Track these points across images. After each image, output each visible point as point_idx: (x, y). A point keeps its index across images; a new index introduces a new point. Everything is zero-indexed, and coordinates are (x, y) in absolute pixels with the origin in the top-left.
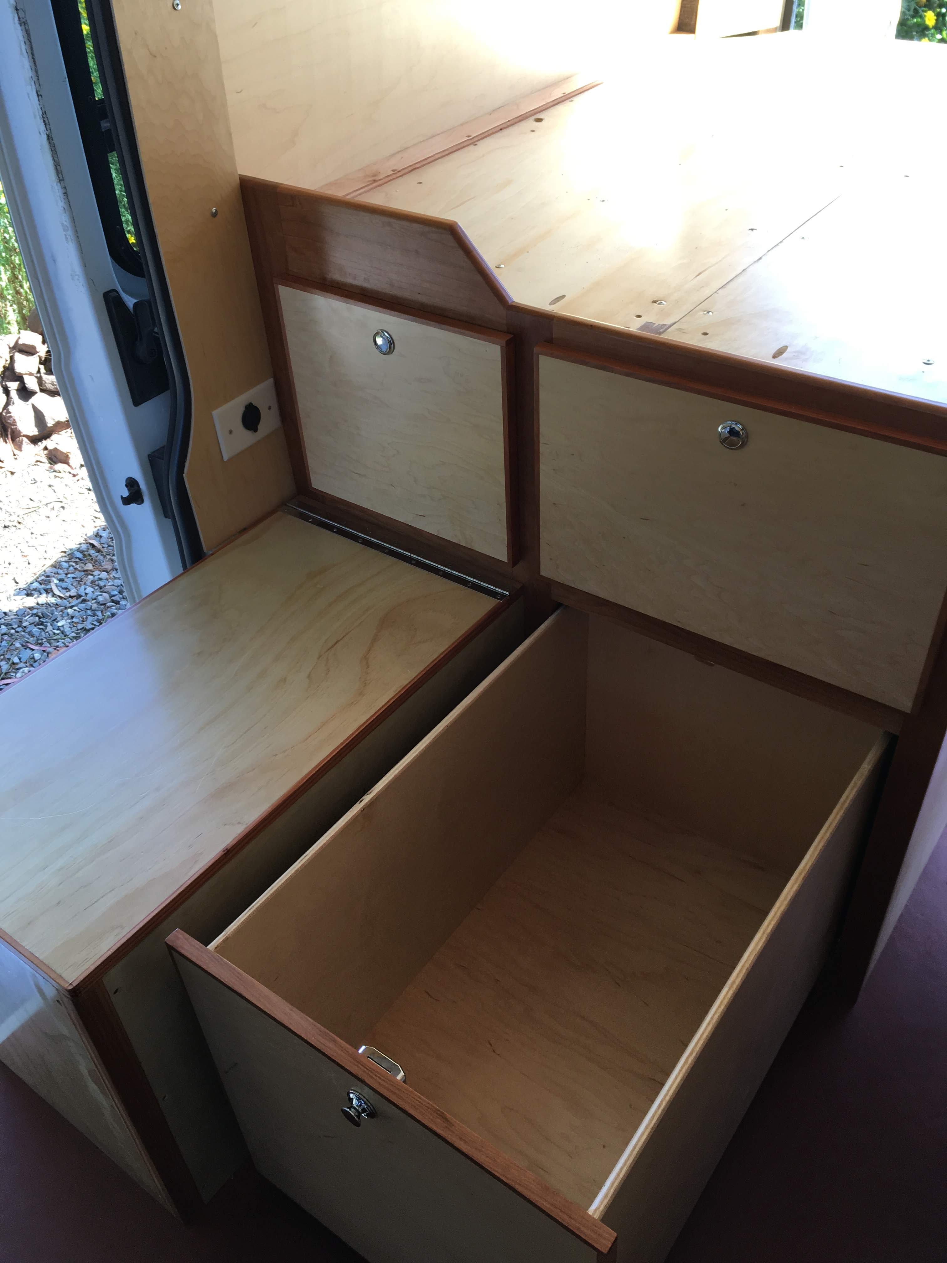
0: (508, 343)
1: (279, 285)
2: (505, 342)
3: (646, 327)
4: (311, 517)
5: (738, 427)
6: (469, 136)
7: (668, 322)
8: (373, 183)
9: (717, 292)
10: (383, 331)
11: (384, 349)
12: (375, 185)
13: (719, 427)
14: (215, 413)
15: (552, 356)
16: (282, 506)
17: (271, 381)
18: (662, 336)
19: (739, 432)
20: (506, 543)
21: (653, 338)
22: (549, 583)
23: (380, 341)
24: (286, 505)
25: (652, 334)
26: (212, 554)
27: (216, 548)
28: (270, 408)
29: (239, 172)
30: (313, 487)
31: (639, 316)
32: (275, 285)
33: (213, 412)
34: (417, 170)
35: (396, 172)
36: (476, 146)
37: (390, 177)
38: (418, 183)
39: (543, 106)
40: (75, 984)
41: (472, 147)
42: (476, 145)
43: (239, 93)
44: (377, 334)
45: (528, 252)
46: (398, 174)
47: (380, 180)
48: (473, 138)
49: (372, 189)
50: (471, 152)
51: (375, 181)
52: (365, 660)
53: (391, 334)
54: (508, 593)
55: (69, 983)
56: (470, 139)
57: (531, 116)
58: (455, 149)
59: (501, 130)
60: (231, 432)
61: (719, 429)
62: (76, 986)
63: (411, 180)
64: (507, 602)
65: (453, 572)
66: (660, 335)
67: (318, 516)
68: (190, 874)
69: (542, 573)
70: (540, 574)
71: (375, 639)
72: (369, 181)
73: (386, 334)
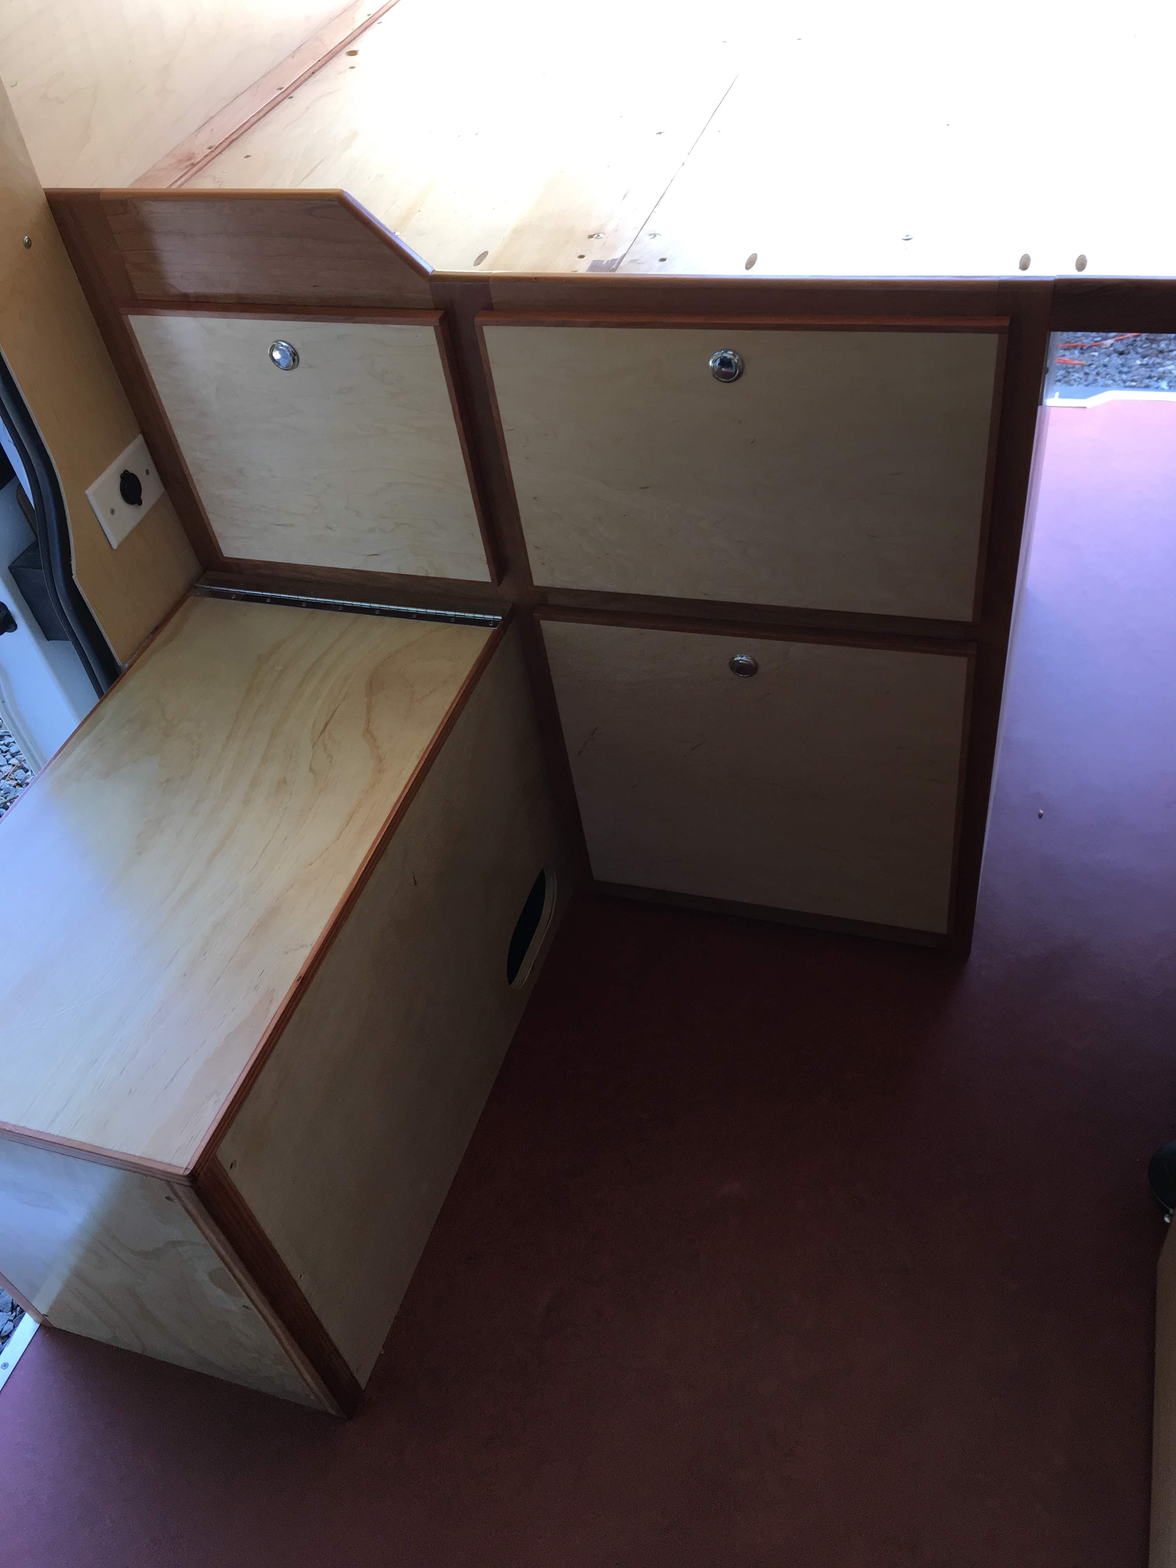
0: (441, 320)
1: (129, 316)
2: (438, 320)
3: (595, 265)
4: (233, 593)
5: (729, 355)
6: (280, 89)
7: (617, 255)
8: (192, 168)
9: (654, 211)
10: (277, 341)
11: (284, 364)
12: (195, 169)
13: (709, 361)
14: (89, 492)
15: (497, 324)
16: (190, 590)
17: (140, 438)
18: (617, 272)
19: (731, 359)
20: (486, 559)
21: (609, 276)
22: (546, 591)
23: (277, 355)
24: (195, 587)
25: (605, 273)
26: (130, 667)
27: (130, 659)
28: (147, 472)
29: (44, 186)
30: (225, 556)
31: (582, 257)
32: (123, 317)
33: (87, 492)
34: (234, 143)
35: (213, 149)
36: (292, 99)
37: (209, 157)
38: (245, 157)
39: (350, 35)
40: (191, 1167)
41: (287, 101)
42: (291, 97)
43: (14, 86)
44: (272, 349)
45: (419, 211)
46: (216, 151)
47: (199, 162)
48: (286, 90)
49: (192, 176)
50: (288, 109)
51: (193, 165)
52: (368, 733)
53: (290, 343)
54: (501, 618)
55: (183, 1168)
56: (283, 92)
57: (341, 49)
58: (270, 107)
59: (313, 73)
60: (112, 512)
61: (711, 363)
62: (194, 1168)
63: (233, 155)
64: (501, 628)
65: (428, 611)
66: (614, 271)
67: (241, 589)
68: (271, 1014)
69: (537, 582)
70: (533, 585)
71: (370, 708)
72: (186, 167)
73: (284, 344)
